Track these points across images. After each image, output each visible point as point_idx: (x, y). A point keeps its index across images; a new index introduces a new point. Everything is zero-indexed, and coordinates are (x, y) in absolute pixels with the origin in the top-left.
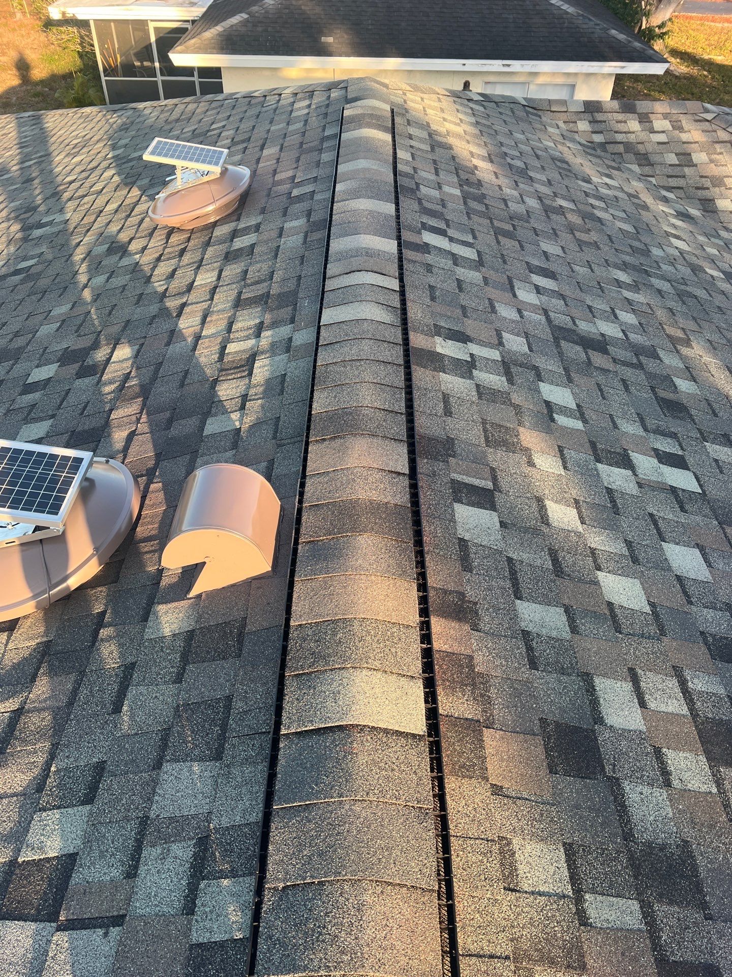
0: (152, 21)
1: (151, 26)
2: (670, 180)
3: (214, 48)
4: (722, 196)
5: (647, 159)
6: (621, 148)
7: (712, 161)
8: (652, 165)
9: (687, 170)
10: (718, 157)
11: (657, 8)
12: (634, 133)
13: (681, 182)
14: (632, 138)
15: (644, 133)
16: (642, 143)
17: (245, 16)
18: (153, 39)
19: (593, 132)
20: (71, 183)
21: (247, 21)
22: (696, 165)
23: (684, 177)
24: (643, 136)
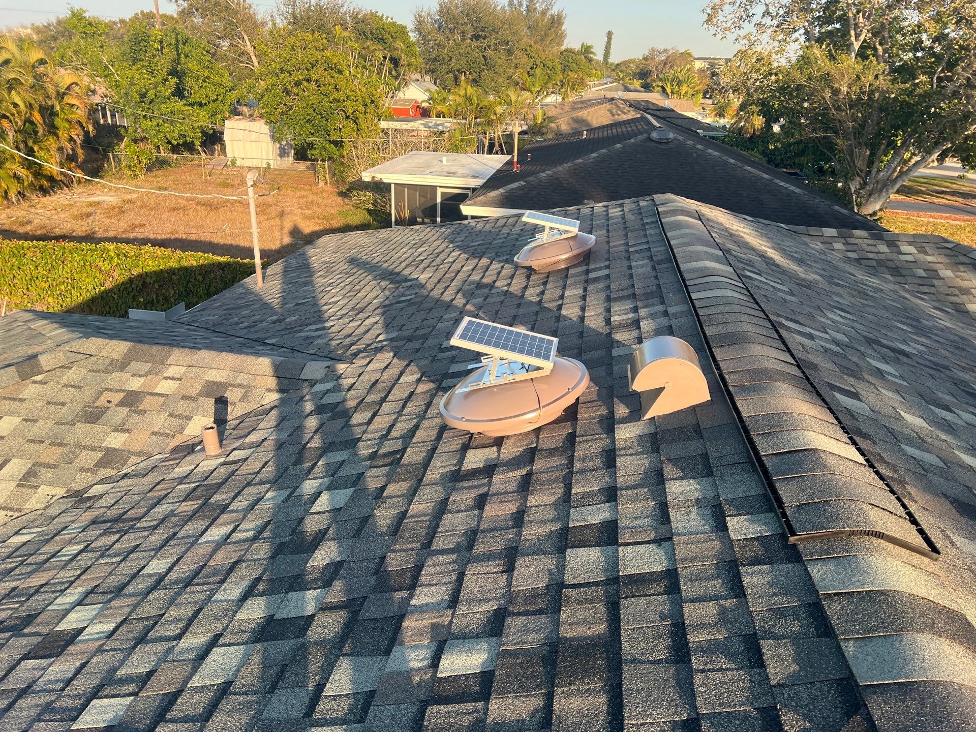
0: (441, 187)
1: (439, 191)
2: (921, 287)
3: (497, 204)
4: (970, 302)
5: (899, 272)
6: (874, 263)
7: (957, 277)
8: (904, 276)
9: (935, 282)
10: (962, 274)
11: (867, 201)
12: (883, 253)
13: (931, 290)
14: (882, 257)
15: (892, 254)
16: (892, 260)
17: (523, 183)
18: (439, 200)
19: (847, 251)
20: (422, 261)
21: (524, 186)
22: (943, 279)
23: (934, 286)
24: (892, 256)
